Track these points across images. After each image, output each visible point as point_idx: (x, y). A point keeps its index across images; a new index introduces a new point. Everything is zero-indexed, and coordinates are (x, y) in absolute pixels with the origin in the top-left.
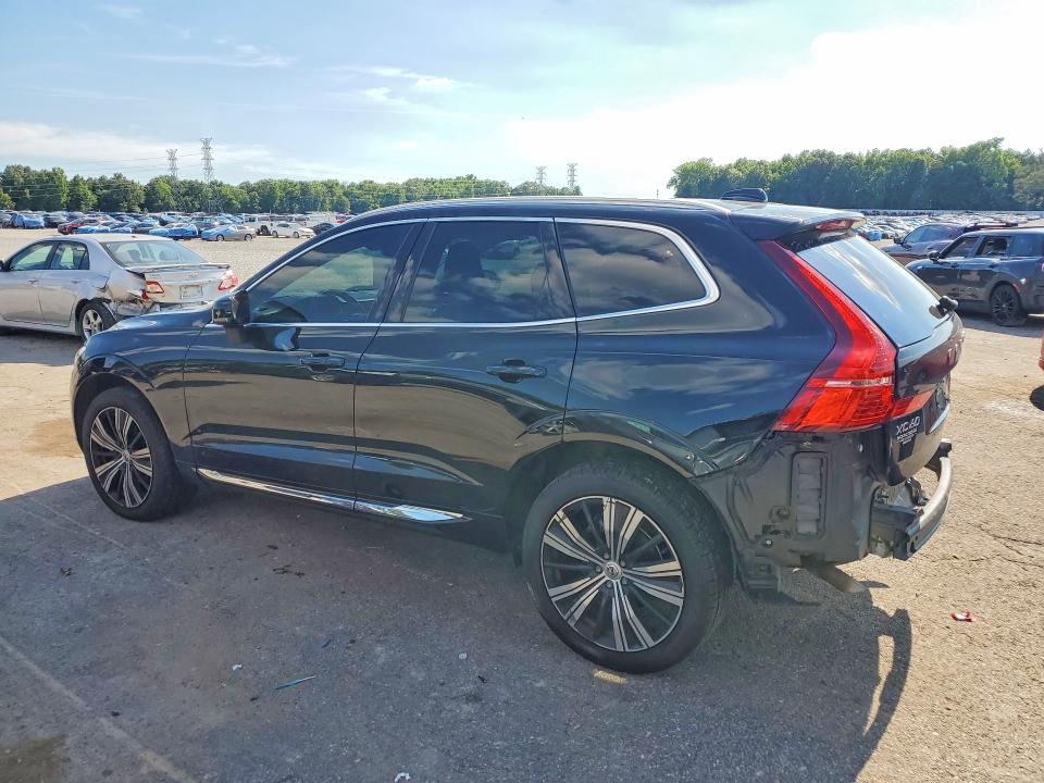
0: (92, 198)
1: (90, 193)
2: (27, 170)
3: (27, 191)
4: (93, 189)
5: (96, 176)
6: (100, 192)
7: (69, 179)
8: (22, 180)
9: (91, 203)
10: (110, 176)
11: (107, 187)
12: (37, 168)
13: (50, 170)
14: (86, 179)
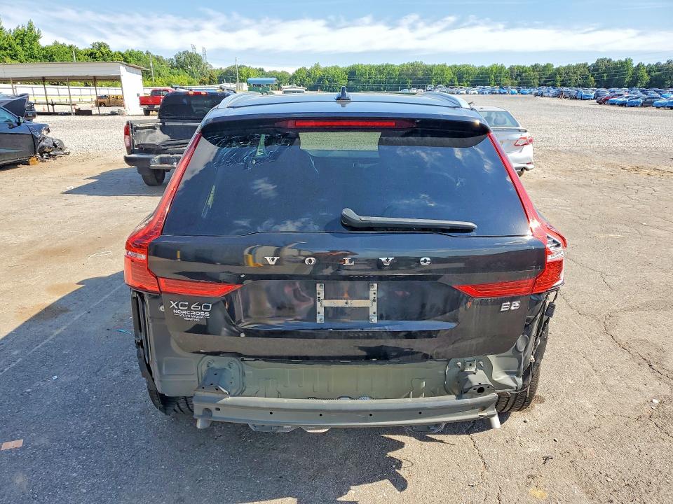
0: (647, 78)
1: (646, 74)
2: (609, 61)
3: (605, 75)
4: (649, 72)
5: (653, 62)
6: (653, 74)
7: (634, 66)
8: (604, 68)
9: (645, 82)
10: (663, 62)
11: (659, 71)
12: (615, 59)
13: (623, 60)
14: (646, 65)
